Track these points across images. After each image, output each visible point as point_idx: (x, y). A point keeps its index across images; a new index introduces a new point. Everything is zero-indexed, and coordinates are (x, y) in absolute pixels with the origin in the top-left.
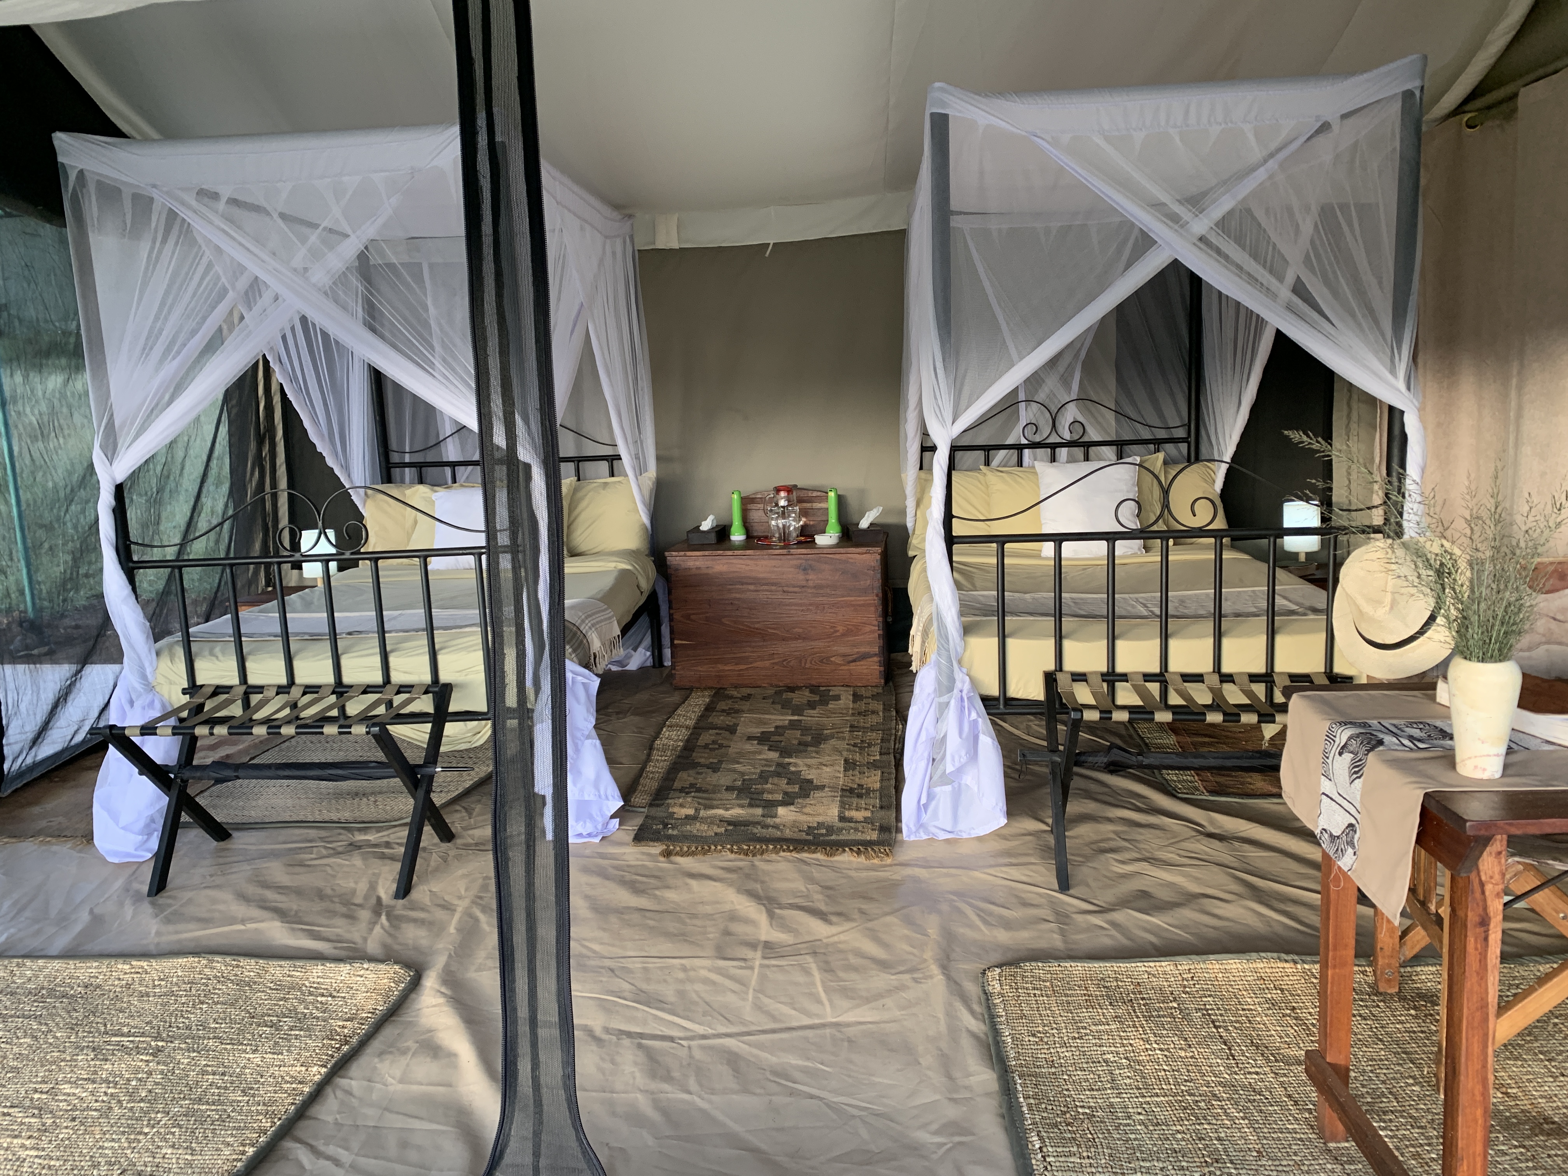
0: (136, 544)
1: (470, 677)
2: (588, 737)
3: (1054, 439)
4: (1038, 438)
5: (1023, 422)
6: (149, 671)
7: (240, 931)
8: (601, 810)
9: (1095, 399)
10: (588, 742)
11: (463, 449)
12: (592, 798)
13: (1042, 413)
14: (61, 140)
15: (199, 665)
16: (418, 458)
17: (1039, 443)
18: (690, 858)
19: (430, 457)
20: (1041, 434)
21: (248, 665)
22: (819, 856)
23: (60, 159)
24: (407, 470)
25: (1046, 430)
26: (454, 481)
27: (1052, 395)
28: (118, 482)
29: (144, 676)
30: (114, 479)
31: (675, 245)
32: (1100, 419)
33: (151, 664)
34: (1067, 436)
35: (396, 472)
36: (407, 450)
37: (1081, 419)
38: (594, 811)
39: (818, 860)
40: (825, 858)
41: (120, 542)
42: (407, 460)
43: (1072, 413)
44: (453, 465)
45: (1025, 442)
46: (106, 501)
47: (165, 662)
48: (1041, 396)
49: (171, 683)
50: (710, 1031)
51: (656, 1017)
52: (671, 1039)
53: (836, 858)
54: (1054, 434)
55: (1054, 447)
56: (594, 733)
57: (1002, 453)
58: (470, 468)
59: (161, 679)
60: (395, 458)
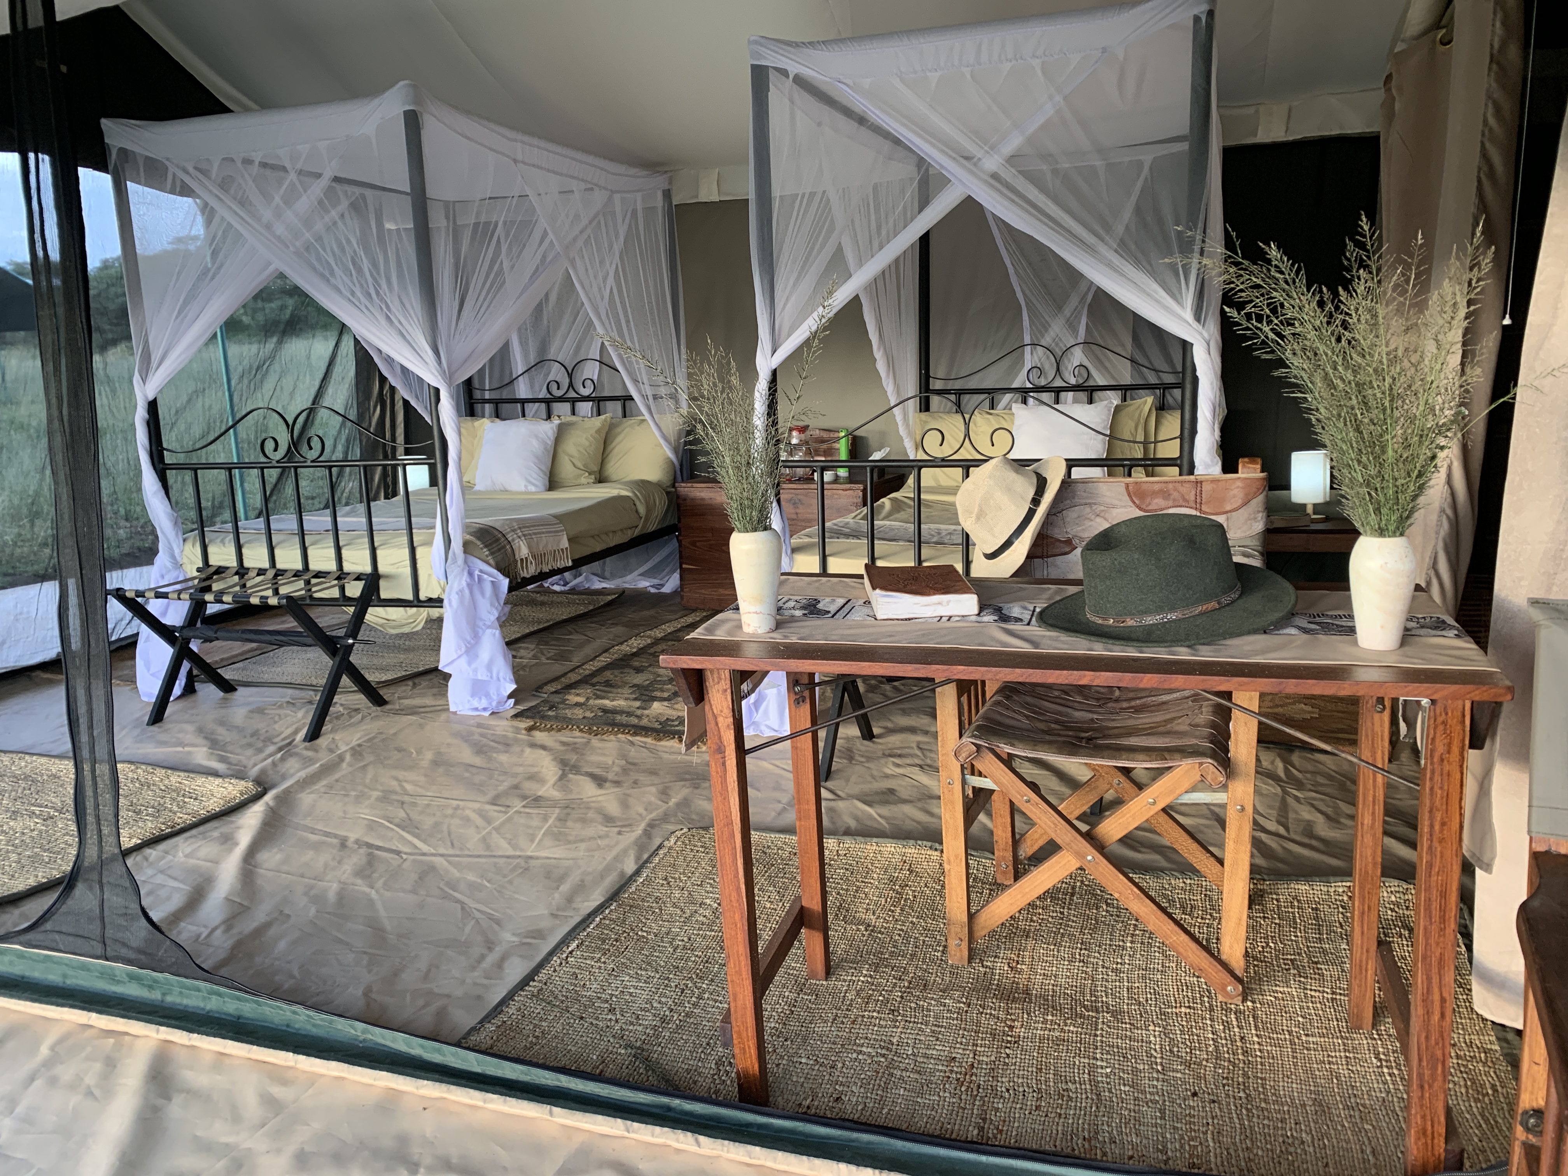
0: (167, 450)
1: (400, 570)
2: (489, 627)
3: (1058, 383)
4: (1043, 382)
5: (1027, 366)
6: (177, 552)
7: (178, 752)
8: (498, 690)
9: (1102, 344)
10: (489, 631)
11: (532, 386)
12: (485, 678)
13: (1048, 358)
14: (106, 124)
15: (211, 550)
16: (495, 395)
17: (1043, 387)
18: (546, 733)
19: (505, 394)
20: (1046, 378)
21: (244, 551)
22: (649, 740)
23: (106, 141)
24: (487, 406)
25: (1051, 373)
26: (524, 415)
27: (1057, 340)
28: (151, 398)
29: (173, 556)
30: (146, 397)
31: (715, 198)
32: (1107, 364)
33: (179, 546)
34: (1073, 381)
35: (478, 407)
36: (487, 387)
37: (1086, 363)
38: (493, 691)
39: (645, 743)
40: (654, 742)
41: (154, 448)
42: (487, 397)
43: (1078, 357)
44: (523, 402)
45: (1029, 385)
46: (141, 414)
47: (189, 546)
48: (1047, 340)
49: (192, 563)
50: (433, 851)
51: (402, 837)
52: (398, 853)
53: (663, 743)
54: (1058, 379)
55: (1058, 391)
56: (497, 624)
57: (1008, 397)
58: (537, 404)
59: (185, 560)
60: (477, 395)
